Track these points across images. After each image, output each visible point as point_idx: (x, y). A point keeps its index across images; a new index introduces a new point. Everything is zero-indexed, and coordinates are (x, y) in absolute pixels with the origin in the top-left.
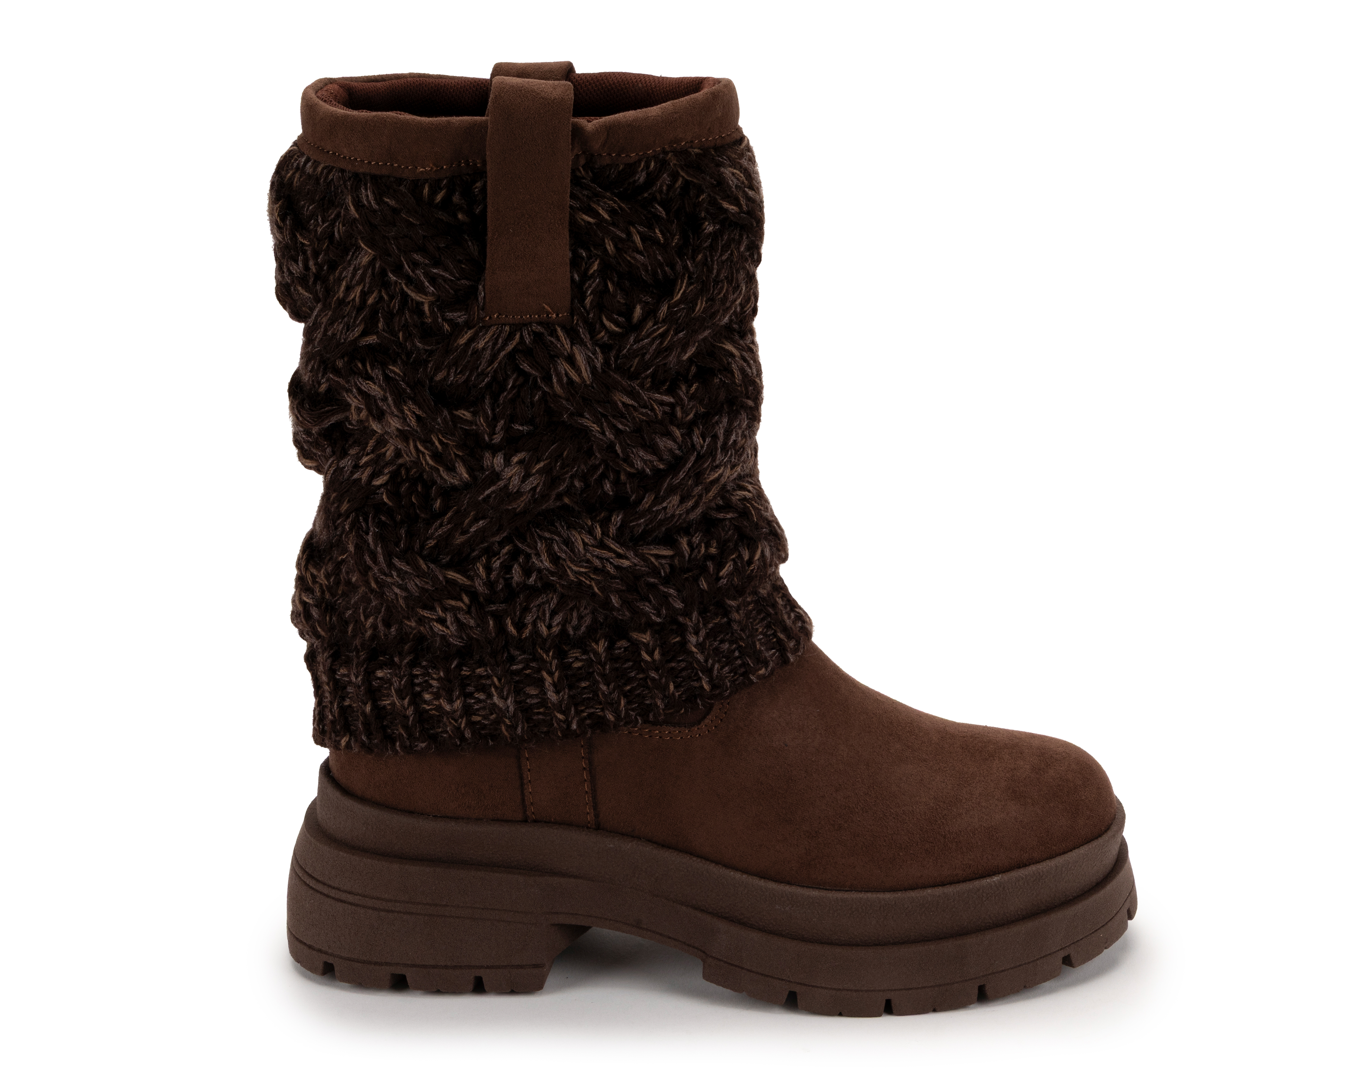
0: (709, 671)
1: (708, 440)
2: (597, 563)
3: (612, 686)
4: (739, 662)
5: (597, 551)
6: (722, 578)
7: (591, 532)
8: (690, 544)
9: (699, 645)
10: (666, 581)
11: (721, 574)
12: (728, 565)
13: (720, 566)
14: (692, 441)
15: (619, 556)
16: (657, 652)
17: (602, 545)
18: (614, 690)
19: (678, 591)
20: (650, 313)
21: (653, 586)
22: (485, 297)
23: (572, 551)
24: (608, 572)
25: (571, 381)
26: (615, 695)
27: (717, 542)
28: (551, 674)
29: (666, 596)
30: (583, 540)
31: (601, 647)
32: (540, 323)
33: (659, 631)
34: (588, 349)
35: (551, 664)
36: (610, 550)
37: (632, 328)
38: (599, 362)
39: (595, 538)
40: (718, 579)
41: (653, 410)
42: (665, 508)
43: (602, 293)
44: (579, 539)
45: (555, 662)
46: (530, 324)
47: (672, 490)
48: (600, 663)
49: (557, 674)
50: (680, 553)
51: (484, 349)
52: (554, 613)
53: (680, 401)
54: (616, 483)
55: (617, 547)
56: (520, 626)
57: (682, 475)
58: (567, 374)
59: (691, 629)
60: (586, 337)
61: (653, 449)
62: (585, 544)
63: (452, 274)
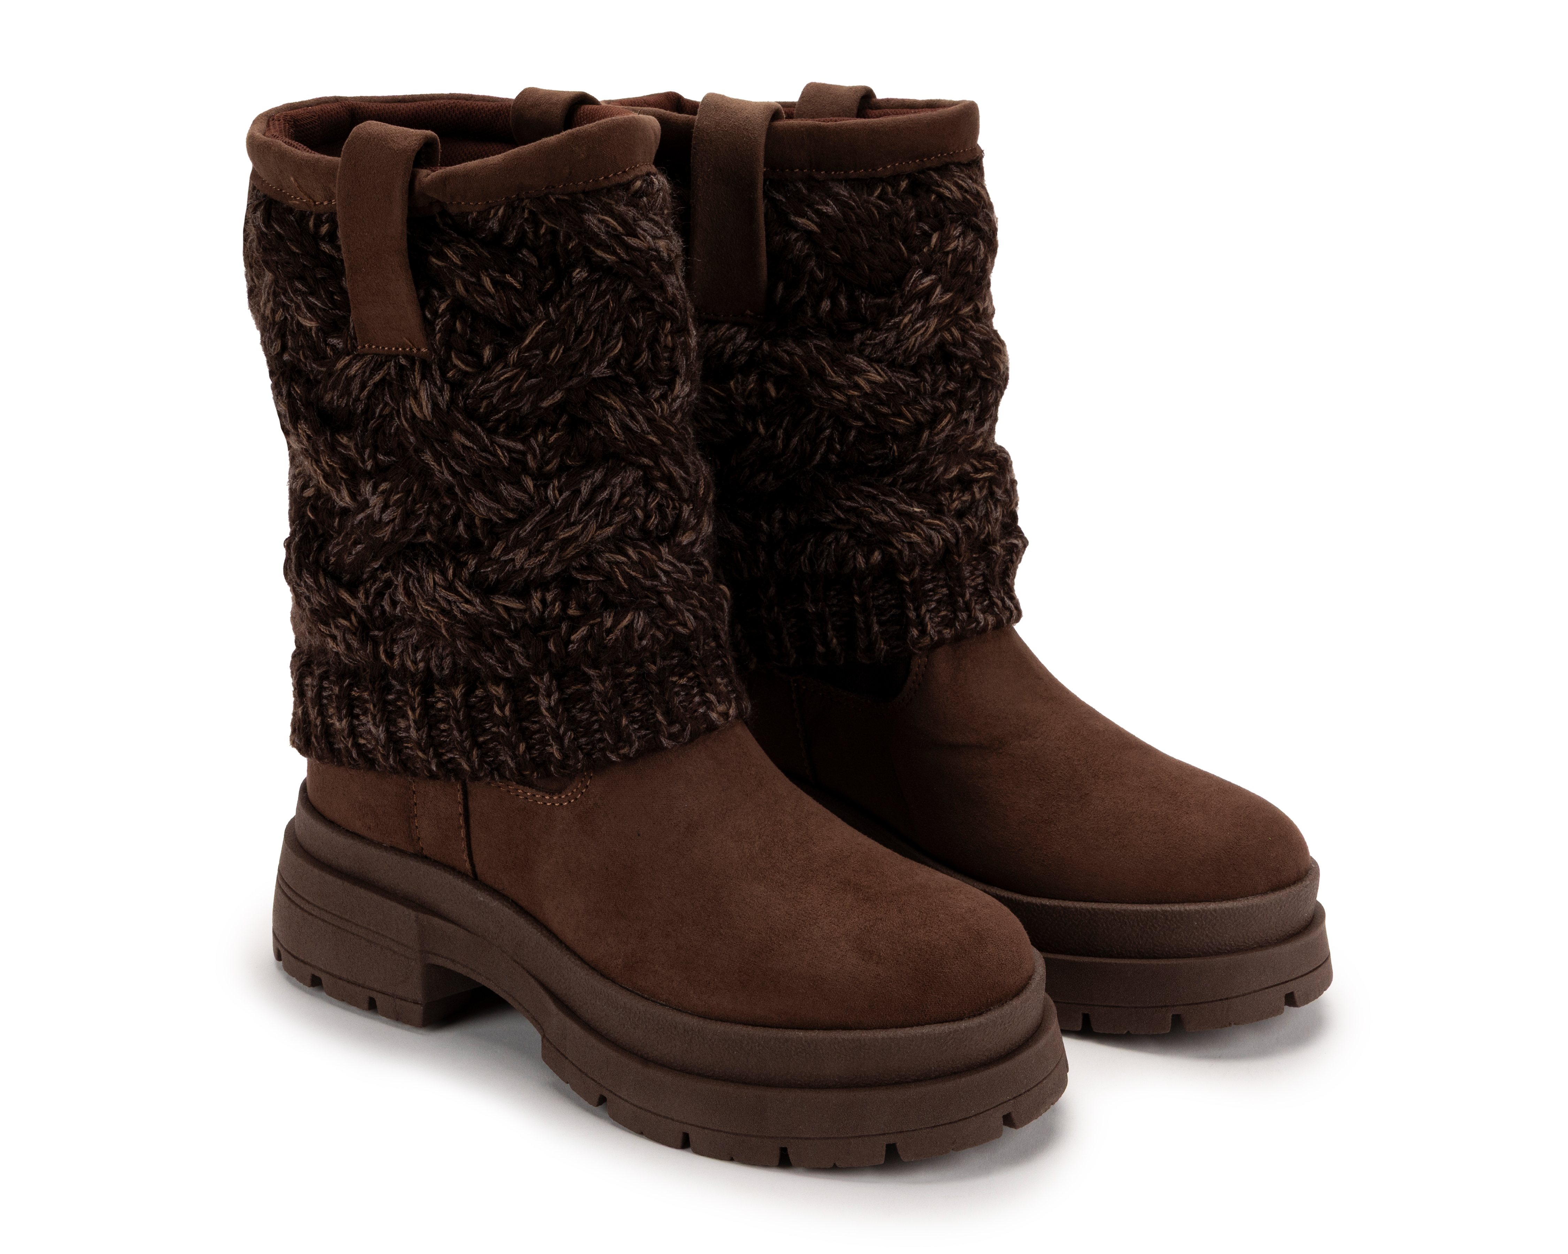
0: (559, 739)
1: (566, 494)
2: (444, 604)
3: (465, 733)
4: (598, 736)
5: (444, 593)
6: (573, 642)
7: (443, 573)
8: (543, 601)
9: (549, 709)
10: (515, 636)
11: (572, 637)
12: (582, 629)
13: (573, 629)
14: (546, 493)
15: (467, 601)
16: (507, 708)
17: (451, 588)
18: (467, 738)
19: (523, 646)
20: (500, 355)
21: (500, 638)
22: (354, 327)
23: (422, 587)
24: (455, 616)
25: (414, 416)
26: (467, 744)
27: (576, 603)
28: (413, 710)
29: (511, 651)
30: (434, 579)
31: (458, 692)
32: (406, 357)
33: (510, 685)
34: (435, 384)
35: (415, 700)
36: (457, 593)
37: (483, 368)
38: (444, 400)
39: (446, 579)
40: (569, 642)
41: (495, 455)
42: (513, 560)
43: (449, 330)
44: (432, 578)
45: (418, 699)
46: (396, 356)
47: (519, 543)
48: (455, 708)
49: (418, 712)
50: (529, 609)
51: (355, 376)
52: (416, 649)
53: (531, 449)
54: (469, 527)
55: (465, 592)
56: (391, 656)
57: (528, 528)
58: (411, 409)
59: (542, 691)
60: (437, 374)
61: (496, 496)
62: (435, 583)
63: (323, 303)
